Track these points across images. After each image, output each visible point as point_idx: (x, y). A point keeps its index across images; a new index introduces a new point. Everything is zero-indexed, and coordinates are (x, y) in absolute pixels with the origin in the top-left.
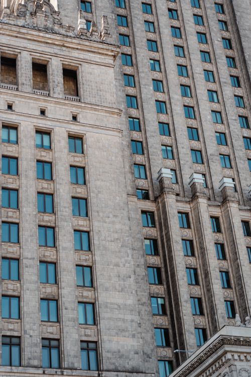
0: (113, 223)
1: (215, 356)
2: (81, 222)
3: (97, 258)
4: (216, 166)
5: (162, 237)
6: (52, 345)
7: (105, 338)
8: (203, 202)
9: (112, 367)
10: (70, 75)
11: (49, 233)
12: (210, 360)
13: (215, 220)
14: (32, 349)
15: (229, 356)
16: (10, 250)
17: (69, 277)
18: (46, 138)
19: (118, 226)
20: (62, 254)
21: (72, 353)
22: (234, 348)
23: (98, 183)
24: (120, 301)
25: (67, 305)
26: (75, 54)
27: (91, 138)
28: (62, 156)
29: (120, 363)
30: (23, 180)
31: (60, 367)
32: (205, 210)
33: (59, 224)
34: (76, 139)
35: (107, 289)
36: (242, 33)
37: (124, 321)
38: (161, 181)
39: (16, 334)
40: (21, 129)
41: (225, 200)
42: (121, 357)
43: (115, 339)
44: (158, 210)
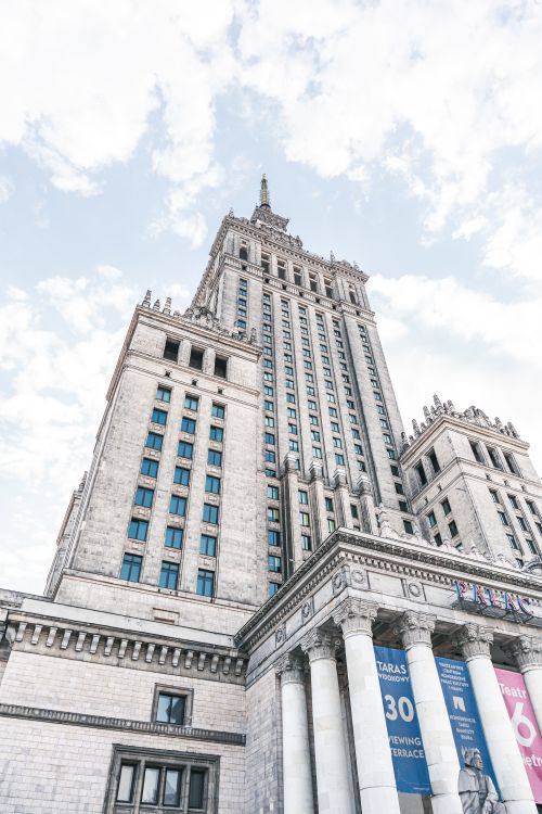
0: (242, 474)
1: (327, 556)
2: (214, 470)
3: (224, 500)
4: (332, 462)
5: (283, 507)
6: (171, 570)
7: (221, 568)
8: (319, 484)
9: (225, 596)
10: (221, 366)
11: (183, 475)
13: (329, 500)
14: (152, 569)
15: (342, 554)
16: (148, 481)
17: (196, 512)
18: (194, 403)
19: (246, 478)
20: (193, 492)
21: (189, 578)
22: (349, 547)
23: (232, 442)
24: (241, 540)
25: (191, 534)
26: (228, 349)
27: (231, 408)
28: (205, 417)
29: (234, 594)
30: (169, 429)
31: (176, 589)
32: (321, 491)
33: (194, 466)
34: (220, 408)
35: (229, 527)
36: (357, 372)
37: (241, 556)
38: (286, 463)
39: (139, 553)
40: (174, 391)
41: (338, 485)
42: (234, 588)
43: (232, 571)
44: (282, 486)
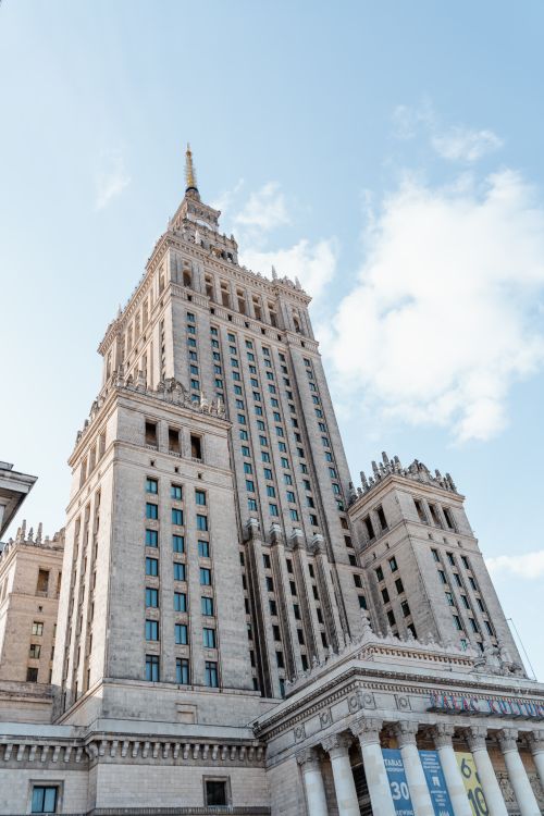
0: (229, 564)
1: (345, 683)
2: (205, 562)
3: (217, 592)
4: (288, 518)
5: (249, 574)
6: (184, 664)
7: (223, 659)
8: (281, 547)
9: (229, 685)
10: (196, 441)
11: (182, 569)
12: (340, 686)
13: (289, 562)
14: (169, 668)
15: (357, 684)
16: (152, 581)
17: (196, 607)
18: (178, 491)
19: (232, 567)
20: (191, 587)
21: (199, 672)
22: (362, 678)
23: (217, 530)
24: (234, 629)
25: (196, 631)
26: (200, 425)
27: (212, 493)
28: (191, 507)
29: (235, 681)
30: (162, 524)
31: (189, 683)
32: (283, 554)
33: (189, 562)
34: (201, 493)
35: (224, 619)
37: (238, 646)
38: (250, 529)
39: (156, 654)
40: (161, 482)
41: (296, 547)
42: (235, 676)
43: (231, 660)
44: (247, 551)
